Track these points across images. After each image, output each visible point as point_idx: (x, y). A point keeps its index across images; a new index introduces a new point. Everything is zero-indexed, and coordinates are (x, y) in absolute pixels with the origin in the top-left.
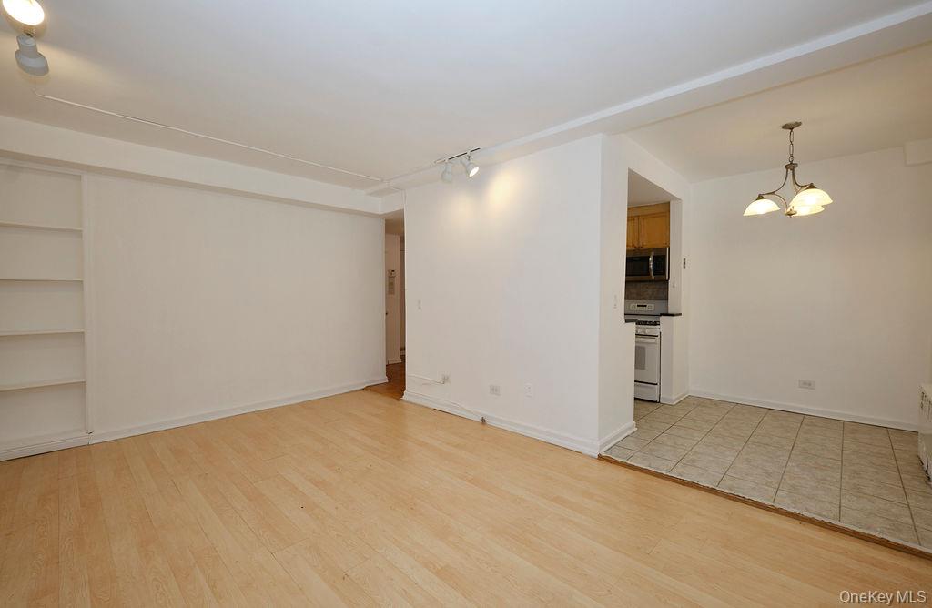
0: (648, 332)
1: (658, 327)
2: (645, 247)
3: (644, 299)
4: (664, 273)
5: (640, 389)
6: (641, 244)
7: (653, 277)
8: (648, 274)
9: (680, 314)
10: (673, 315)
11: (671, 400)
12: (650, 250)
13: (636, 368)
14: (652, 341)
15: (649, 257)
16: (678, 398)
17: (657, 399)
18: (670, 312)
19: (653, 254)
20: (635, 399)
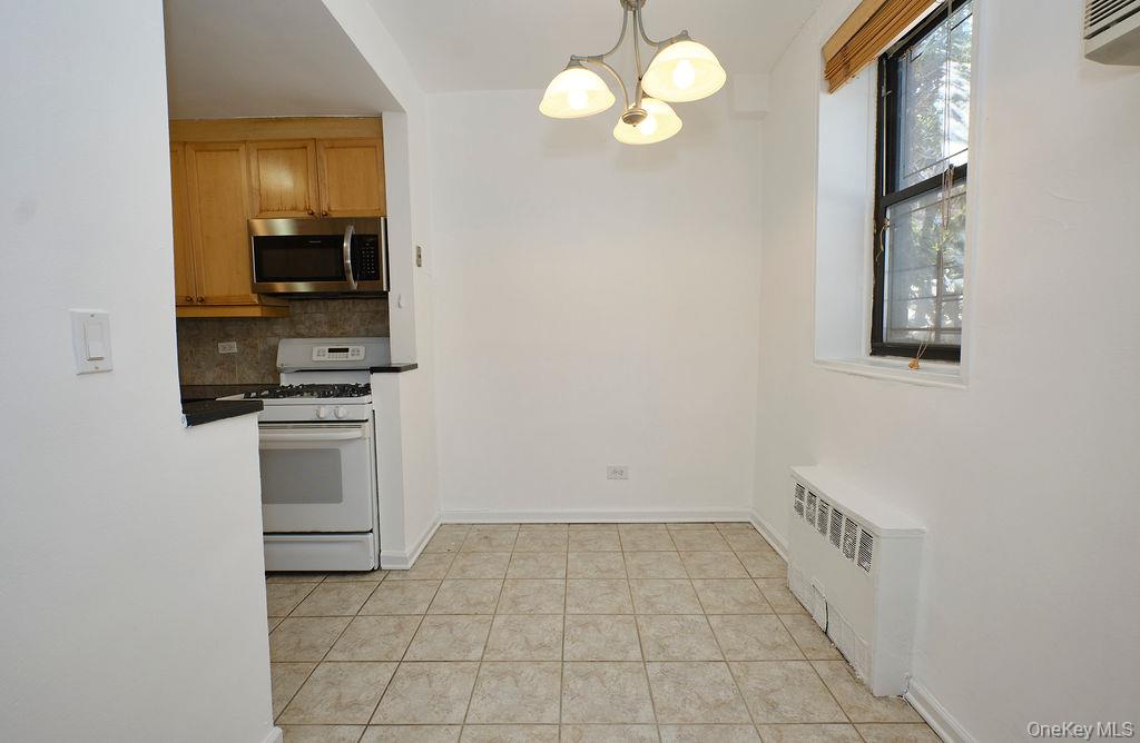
0: (343, 413)
1: (366, 399)
2: (334, 215)
3: (343, 335)
4: (378, 276)
5: (275, 548)
6: (325, 208)
7: (355, 285)
8: (343, 277)
9: (415, 366)
10: (397, 370)
11: (405, 560)
12: (344, 222)
13: (263, 503)
14: (354, 433)
15: (341, 239)
16: (415, 550)
17: (372, 564)
18: (395, 362)
19: (350, 231)
20: (269, 574)
